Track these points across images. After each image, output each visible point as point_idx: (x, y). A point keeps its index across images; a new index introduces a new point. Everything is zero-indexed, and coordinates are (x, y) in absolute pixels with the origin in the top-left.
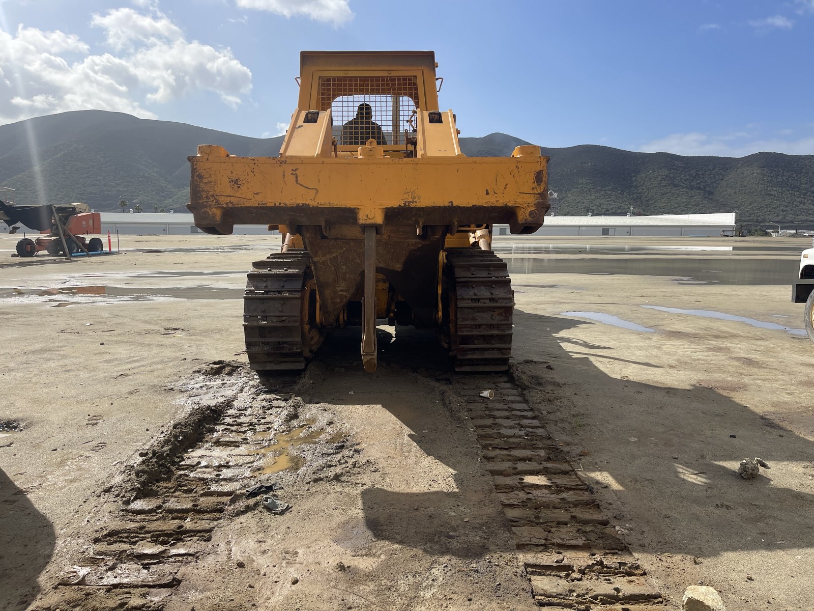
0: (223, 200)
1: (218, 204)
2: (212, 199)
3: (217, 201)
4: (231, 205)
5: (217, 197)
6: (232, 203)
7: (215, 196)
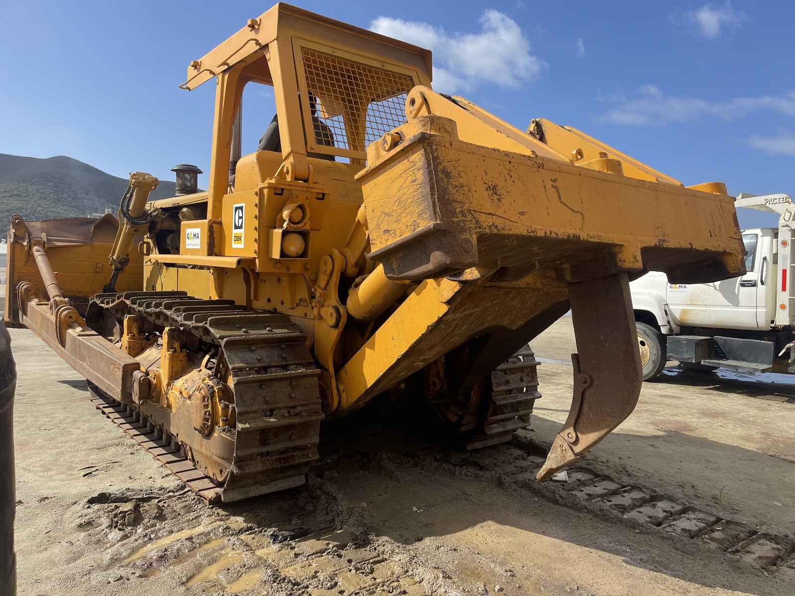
0: (486, 221)
1: (480, 228)
2: (469, 218)
3: (477, 222)
4: (495, 231)
5: (475, 215)
6: (496, 227)
7: (473, 212)
